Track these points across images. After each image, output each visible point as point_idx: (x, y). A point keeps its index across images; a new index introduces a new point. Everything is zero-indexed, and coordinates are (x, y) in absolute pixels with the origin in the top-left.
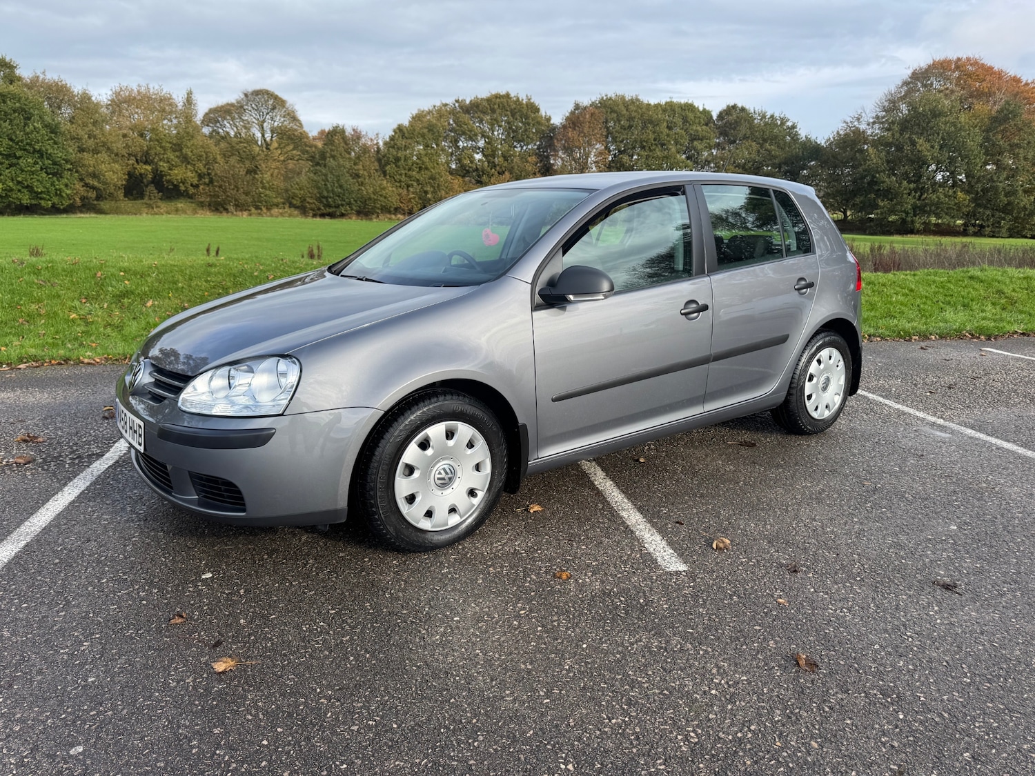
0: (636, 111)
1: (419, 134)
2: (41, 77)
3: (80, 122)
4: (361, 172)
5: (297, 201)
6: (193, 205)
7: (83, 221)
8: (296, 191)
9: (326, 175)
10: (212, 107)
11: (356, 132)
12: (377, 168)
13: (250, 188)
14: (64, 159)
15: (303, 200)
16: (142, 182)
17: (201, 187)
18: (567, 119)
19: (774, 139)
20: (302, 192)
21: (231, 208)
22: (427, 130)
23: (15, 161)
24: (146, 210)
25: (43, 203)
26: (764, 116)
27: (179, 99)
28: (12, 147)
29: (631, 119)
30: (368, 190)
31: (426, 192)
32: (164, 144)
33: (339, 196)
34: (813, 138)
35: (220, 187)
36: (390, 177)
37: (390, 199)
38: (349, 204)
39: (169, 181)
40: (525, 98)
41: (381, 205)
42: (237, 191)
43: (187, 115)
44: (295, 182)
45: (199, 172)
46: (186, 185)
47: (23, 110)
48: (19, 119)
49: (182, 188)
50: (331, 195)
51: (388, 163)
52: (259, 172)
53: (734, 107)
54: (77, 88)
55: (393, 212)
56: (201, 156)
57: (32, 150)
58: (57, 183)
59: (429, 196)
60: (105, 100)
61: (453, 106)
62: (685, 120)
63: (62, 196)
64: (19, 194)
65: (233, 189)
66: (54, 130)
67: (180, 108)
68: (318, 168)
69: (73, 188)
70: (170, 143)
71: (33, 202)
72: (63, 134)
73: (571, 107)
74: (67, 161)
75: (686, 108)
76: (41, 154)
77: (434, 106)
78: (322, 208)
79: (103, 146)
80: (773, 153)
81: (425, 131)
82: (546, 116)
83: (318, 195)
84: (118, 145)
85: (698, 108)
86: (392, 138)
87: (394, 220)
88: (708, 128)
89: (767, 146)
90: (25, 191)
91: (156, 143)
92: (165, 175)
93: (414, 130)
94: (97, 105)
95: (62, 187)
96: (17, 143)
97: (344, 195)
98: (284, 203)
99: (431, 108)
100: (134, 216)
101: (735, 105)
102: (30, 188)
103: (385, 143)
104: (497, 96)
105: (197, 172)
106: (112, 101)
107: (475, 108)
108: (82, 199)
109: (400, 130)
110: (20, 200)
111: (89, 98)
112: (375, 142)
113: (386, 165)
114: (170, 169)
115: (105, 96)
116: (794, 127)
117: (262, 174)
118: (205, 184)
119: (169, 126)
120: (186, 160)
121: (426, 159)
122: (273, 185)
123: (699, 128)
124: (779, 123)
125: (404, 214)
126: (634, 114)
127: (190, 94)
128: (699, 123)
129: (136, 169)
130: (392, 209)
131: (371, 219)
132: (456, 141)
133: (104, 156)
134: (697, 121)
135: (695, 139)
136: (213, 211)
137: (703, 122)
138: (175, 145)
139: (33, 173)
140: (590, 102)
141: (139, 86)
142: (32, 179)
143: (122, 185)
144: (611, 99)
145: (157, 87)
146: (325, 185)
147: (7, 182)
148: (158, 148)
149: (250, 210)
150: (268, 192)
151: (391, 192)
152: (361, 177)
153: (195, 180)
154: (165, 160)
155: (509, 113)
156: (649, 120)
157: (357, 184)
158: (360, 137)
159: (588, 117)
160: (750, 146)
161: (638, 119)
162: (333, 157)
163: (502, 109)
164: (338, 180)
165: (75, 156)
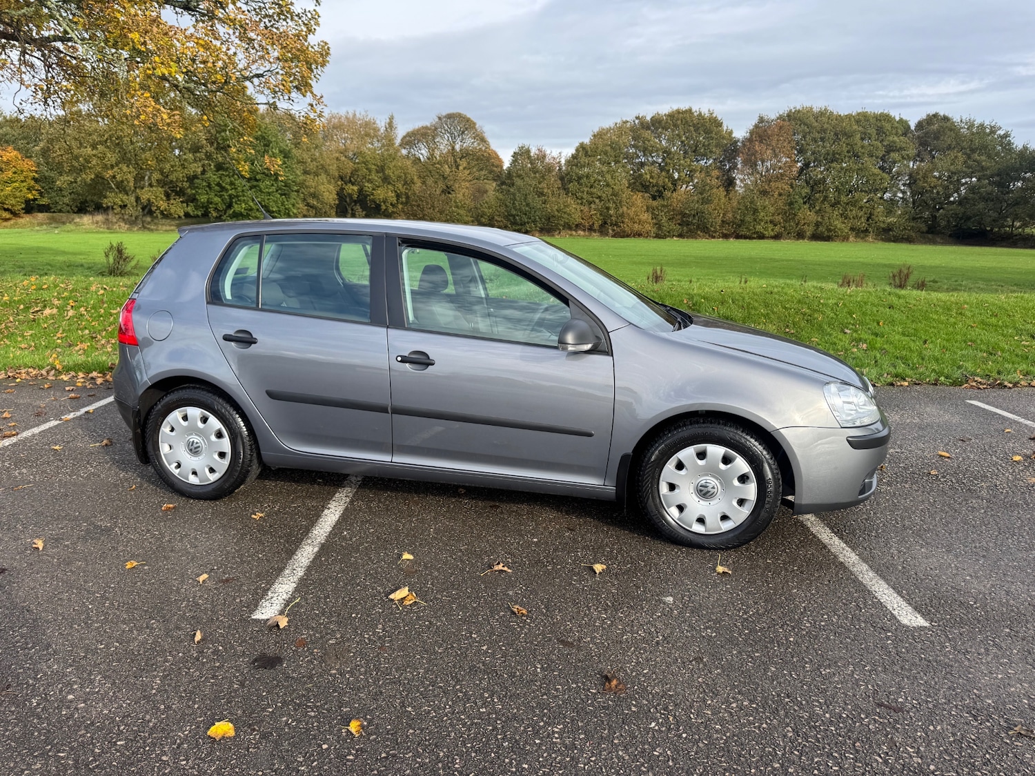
0: (828, 123)
1: (601, 151)
3: (305, 147)
4: (545, 191)
5: (485, 219)
8: (486, 210)
9: (513, 194)
10: (410, 131)
11: (541, 151)
12: (560, 186)
13: (445, 207)
14: (293, 182)
15: (490, 217)
16: (346, 202)
17: (399, 206)
18: (752, 133)
19: (984, 148)
20: (491, 211)
23: (255, 183)
26: (972, 125)
27: (381, 124)
29: (825, 131)
30: (552, 207)
31: (608, 209)
32: (370, 166)
33: (526, 214)
35: (418, 206)
36: (572, 194)
37: (573, 216)
38: (534, 222)
39: (372, 201)
40: (707, 112)
41: (564, 222)
42: (433, 209)
43: (391, 142)
44: (484, 201)
45: (399, 192)
46: (387, 204)
47: (263, 138)
49: (383, 207)
50: (519, 213)
51: (570, 181)
52: (452, 192)
53: (935, 115)
55: (574, 228)
56: (400, 177)
58: (286, 203)
59: (611, 212)
61: (633, 123)
62: (880, 131)
64: (257, 213)
65: (430, 208)
67: (382, 132)
68: (503, 187)
69: (298, 208)
70: (375, 165)
73: (755, 121)
74: (295, 183)
75: (882, 119)
77: (616, 124)
78: (510, 226)
79: (321, 169)
80: (984, 163)
81: (608, 148)
82: (727, 130)
83: (506, 214)
84: (333, 169)
85: (894, 118)
86: (574, 157)
87: (574, 236)
88: (906, 138)
89: (976, 156)
91: (363, 165)
92: (369, 195)
93: (597, 148)
94: (318, 131)
95: (290, 206)
97: (530, 213)
99: (612, 126)
101: (937, 114)
103: (568, 162)
104: (678, 112)
105: (396, 192)
107: (657, 124)
109: (582, 148)
112: (558, 160)
113: (568, 183)
114: (373, 189)
116: (1006, 135)
117: (456, 193)
118: (403, 203)
119: (372, 147)
120: (386, 180)
121: (608, 176)
122: (464, 204)
123: (896, 138)
124: (988, 131)
125: (584, 230)
126: (826, 126)
127: (391, 118)
128: (896, 134)
129: (344, 189)
130: (574, 226)
131: (553, 235)
133: (323, 177)
134: (894, 131)
135: (893, 151)
137: (900, 132)
138: (379, 166)
139: (269, 194)
140: (778, 115)
141: (347, 113)
142: (268, 199)
143: (335, 204)
144: (799, 111)
145: (363, 113)
146: (514, 203)
147: (249, 203)
148: (365, 170)
150: (460, 211)
151: (574, 210)
152: (544, 195)
153: (394, 200)
154: (370, 181)
155: (692, 128)
156: (841, 131)
157: (541, 202)
158: (544, 156)
159: (776, 130)
160: (956, 157)
161: (831, 130)
162: (519, 176)
163: (684, 125)
164: (525, 199)
165: (301, 178)
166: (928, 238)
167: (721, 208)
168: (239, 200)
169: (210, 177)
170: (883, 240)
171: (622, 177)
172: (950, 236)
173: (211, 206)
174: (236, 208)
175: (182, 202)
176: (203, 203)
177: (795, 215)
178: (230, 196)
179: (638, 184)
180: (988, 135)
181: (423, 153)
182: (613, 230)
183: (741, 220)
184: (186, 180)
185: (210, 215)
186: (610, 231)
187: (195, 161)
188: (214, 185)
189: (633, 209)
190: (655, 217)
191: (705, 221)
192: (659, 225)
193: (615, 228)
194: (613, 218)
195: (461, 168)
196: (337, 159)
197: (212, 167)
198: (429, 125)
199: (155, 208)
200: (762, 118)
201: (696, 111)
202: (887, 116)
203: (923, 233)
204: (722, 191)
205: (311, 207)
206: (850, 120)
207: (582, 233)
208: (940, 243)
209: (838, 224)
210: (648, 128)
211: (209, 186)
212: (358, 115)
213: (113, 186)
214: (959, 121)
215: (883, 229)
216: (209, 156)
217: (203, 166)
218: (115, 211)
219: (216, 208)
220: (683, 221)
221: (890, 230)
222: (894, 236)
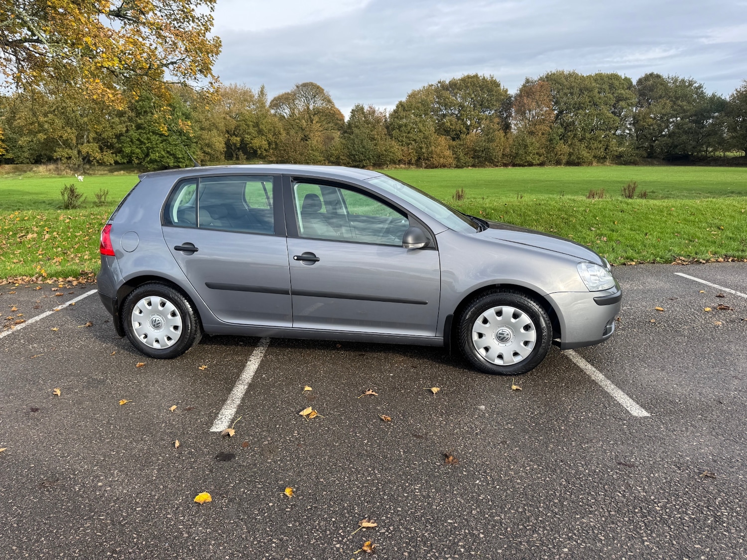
0: (575, 82)
1: (414, 107)
3: (200, 111)
4: (376, 137)
8: (334, 152)
9: (353, 140)
10: (276, 96)
11: (372, 108)
12: (386, 133)
13: (304, 150)
15: (338, 158)
16: (232, 149)
17: (271, 150)
18: (521, 90)
19: (685, 97)
20: (337, 152)
23: (165, 138)
26: (676, 80)
27: (256, 92)
29: (572, 88)
30: (381, 149)
31: (421, 148)
32: (248, 123)
33: (362, 154)
34: (718, 94)
35: (285, 150)
36: (395, 138)
37: (396, 154)
38: (369, 159)
39: (252, 148)
40: (489, 77)
41: (391, 159)
42: (296, 153)
43: (263, 105)
44: (332, 146)
45: (270, 141)
46: (262, 149)
49: (259, 152)
50: (358, 153)
51: (393, 129)
52: (309, 140)
53: (651, 75)
55: (398, 163)
56: (271, 130)
59: (424, 150)
61: (436, 86)
62: (612, 86)
64: (168, 159)
65: (293, 152)
67: (256, 98)
68: (346, 135)
70: (252, 122)
73: (523, 82)
75: (612, 78)
77: (424, 87)
78: (351, 162)
79: (213, 126)
80: (685, 107)
81: (420, 105)
82: (503, 89)
83: (348, 154)
84: (222, 126)
85: (621, 77)
86: (395, 112)
87: (398, 168)
88: (630, 91)
89: (679, 102)
90: (171, 157)
91: (243, 122)
92: (248, 144)
93: (412, 105)
97: (366, 153)
98: (324, 160)
99: (421, 89)
101: (652, 73)
102: (174, 156)
103: (391, 115)
104: (468, 77)
105: (268, 140)
107: (453, 86)
109: (401, 105)
110: (168, 163)
112: (384, 114)
113: (392, 131)
114: (251, 139)
116: (700, 87)
117: (311, 140)
120: (260, 132)
122: (318, 148)
123: (623, 91)
124: (687, 84)
125: (405, 164)
126: (573, 84)
127: (263, 88)
128: (623, 88)
129: (230, 140)
130: (397, 161)
131: (383, 169)
133: (215, 132)
134: (621, 87)
135: (621, 100)
137: (626, 87)
138: (255, 123)
139: (176, 145)
140: (539, 77)
141: (231, 84)
142: (175, 149)
143: (224, 151)
144: (554, 74)
145: (242, 85)
146: (353, 146)
147: (161, 152)
148: (245, 126)
150: (315, 153)
151: (397, 149)
152: (375, 140)
153: (267, 147)
154: (249, 134)
155: (478, 89)
156: (584, 88)
157: (373, 145)
158: (374, 112)
159: (538, 88)
160: (665, 103)
161: (577, 87)
162: (356, 127)
163: (473, 86)
164: (362, 143)
165: (199, 133)
166: (648, 162)
167: (501, 145)
168: (155, 151)
169: (132, 135)
170: (616, 164)
171: (430, 125)
172: (664, 159)
173: (133, 155)
174: (152, 156)
175: (112, 153)
176: (128, 154)
177: (554, 148)
178: (147, 148)
179: (443, 130)
180: (688, 87)
181: (286, 112)
182: (426, 163)
183: (516, 153)
184: (114, 137)
185: (133, 162)
186: (424, 164)
187: (121, 123)
188: (135, 141)
189: (439, 148)
190: (455, 153)
191: (491, 154)
192: (458, 159)
193: (427, 161)
194: (425, 155)
195: (314, 122)
196: (224, 118)
197: (133, 127)
198: (290, 92)
199: (93, 158)
200: (528, 79)
201: (481, 76)
202: (616, 76)
203: (644, 158)
204: (501, 134)
205: (207, 154)
206: (590, 79)
207: (403, 166)
208: (656, 164)
209: (585, 153)
210: (447, 89)
211: (132, 141)
212: (238, 86)
213: (61, 143)
214: (667, 77)
215: (616, 156)
216: (130, 120)
217: (127, 126)
218: (63, 162)
219: (137, 157)
220: (475, 155)
221: (621, 156)
222: (624, 161)
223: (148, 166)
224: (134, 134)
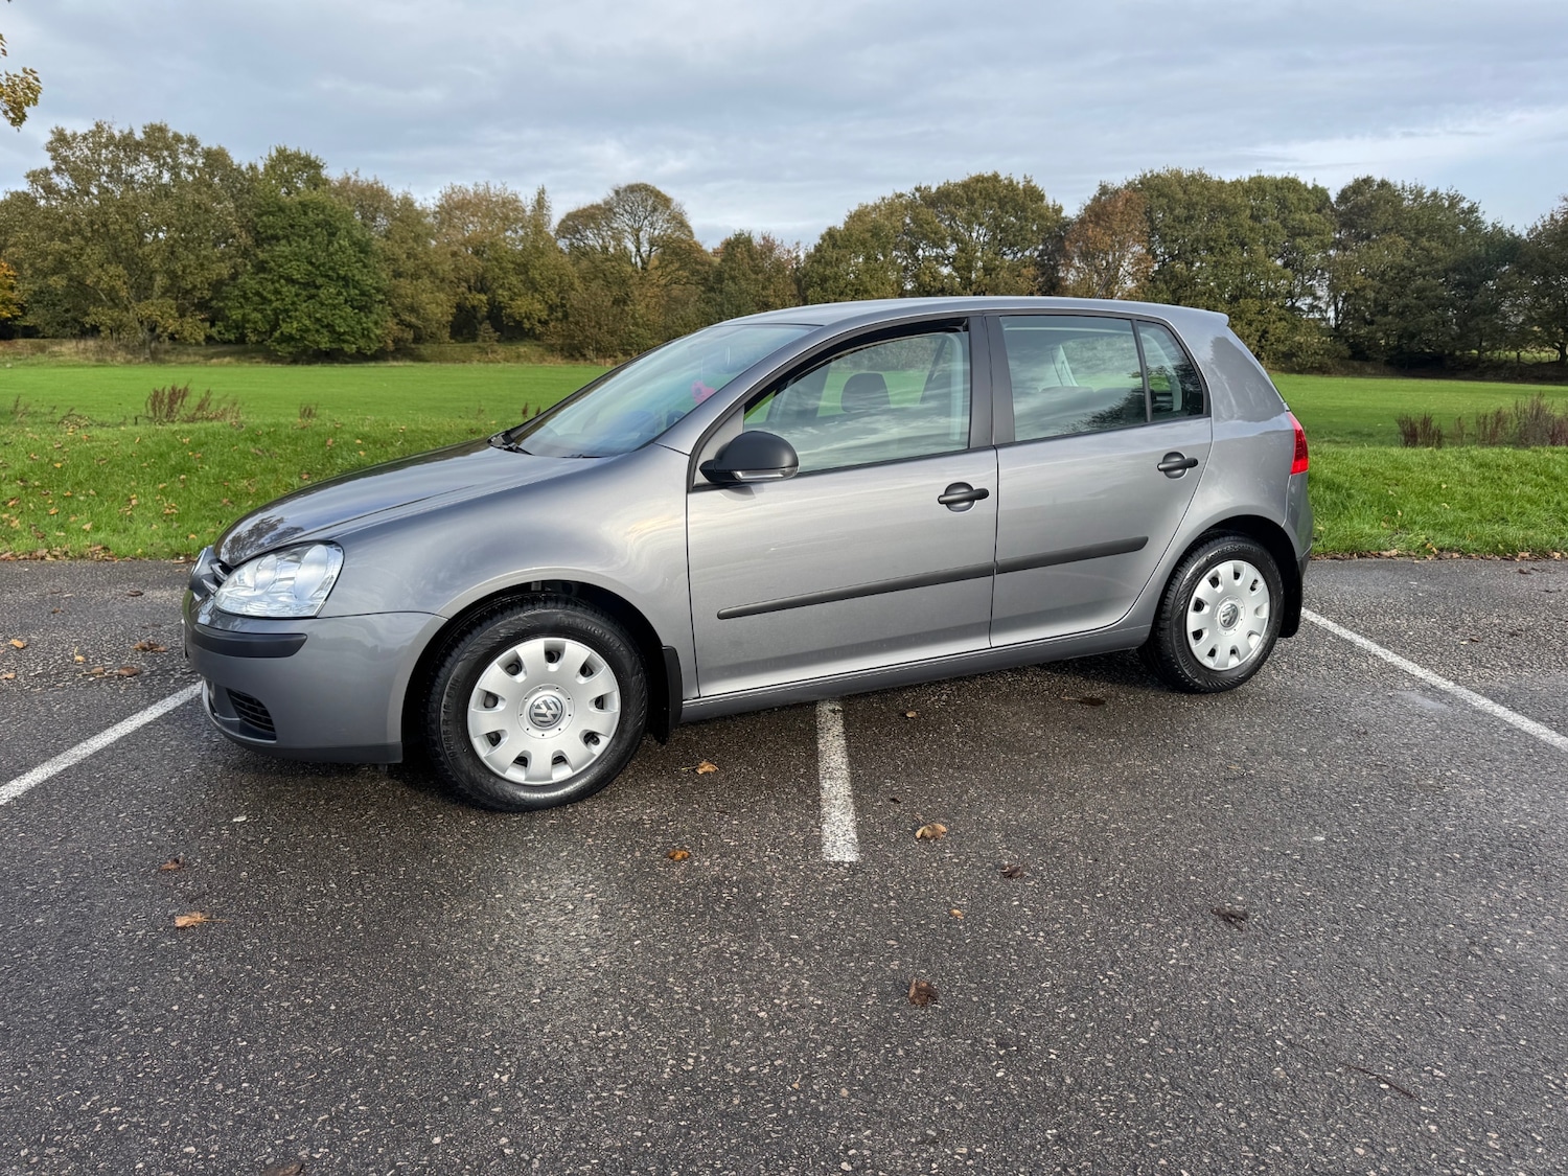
0: (1200, 194)
1: (858, 240)
2: (353, 178)
3: (397, 237)
4: (772, 299)
6: (540, 349)
7: (394, 371)
9: (721, 305)
10: (571, 211)
11: (768, 241)
12: (795, 292)
13: (618, 325)
14: (374, 288)
16: (475, 318)
17: (552, 324)
18: (1088, 209)
19: (1437, 231)
21: (590, 354)
22: (870, 234)
23: (313, 291)
24: (477, 356)
25: (346, 347)
26: (1419, 194)
27: (527, 199)
28: (311, 273)
29: (1190, 206)
32: (504, 264)
34: (1507, 226)
35: (577, 323)
39: (510, 316)
40: (1021, 180)
42: (600, 329)
43: (539, 228)
44: (678, 316)
45: (550, 302)
46: (532, 320)
47: (328, 223)
48: (321, 236)
49: (527, 325)
51: (810, 285)
52: (630, 303)
53: (1367, 181)
54: (396, 191)
56: (553, 280)
57: (335, 276)
58: (364, 320)
60: (432, 206)
61: (912, 197)
62: (1283, 204)
63: (370, 338)
64: (317, 335)
65: (594, 327)
66: (363, 248)
67: (529, 213)
68: (712, 295)
69: (383, 326)
70: (513, 262)
71: (334, 346)
72: (375, 254)
73: (1094, 191)
74: (378, 290)
75: (1285, 185)
76: (346, 281)
77: (883, 199)
79: (425, 269)
80: (1434, 253)
81: (868, 235)
82: (1054, 206)
84: (445, 268)
85: (1305, 185)
86: (818, 249)
88: (1321, 216)
89: (1424, 242)
90: (324, 331)
91: (495, 263)
92: (505, 308)
93: (851, 235)
94: (422, 214)
95: (371, 325)
96: (317, 268)
99: (878, 202)
100: (461, 364)
101: (1369, 178)
102: (330, 327)
103: (808, 256)
104: (979, 179)
105: (547, 302)
106: (440, 207)
107: (943, 199)
108: (396, 341)
109: (831, 236)
110: (318, 343)
111: (411, 205)
112: (795, 254)
113: (807, 289)
114: (512, 299)
115: (432, 201)
116: (1472, 210)
117: (634, 305)
118: (557, 319)
119: (513, 239)
120: (533, 286)
121: (866, 278)
122: (648, 320)
123: (1306, 217)
124: (1447, 204)
126: (1196, 198)
127: (542, 192)
128: (1307, 210)
129: (468, 299)
132: (916, 248)
133: (426, 282)
134: (1302, 206)
135: (1299, 235)
136: (566, 357)
137: (1312, 207)
138: (518, 265)
139: (335, 307)
140: (1126, 182)
141: (476, 185)
142: (333, 315)
143: (447, 322)
144: (1158, 176)
145: (499, 186)
147: (303, 320)
148: (497, 270)
149: (615, 357)
150: (640, 331)
153: (544, 315)
154: (505, 287)
155: (998, 204)
156: (1220, 206)
158: (772, 248)
159: (1121, 205)
160: (1394, 243)
161: (1204, 205)
162: (733, 278)
163: (985, 198)
165: (389, 283)
166: (1353, 368)
168: (290, 317)
169: (245, 283)
170: (1283, 370)
171: (888, 278)
172: (1389, 363)
173: (247, 325)
174: (289, 328)
175: (203, 320)
176: (235, 322)
178: (275, 310)
180: (1445, 210)
184: (207, 286)
185: (247, 339)
187: (221, 259)
188: (251, 295)
196: (454, 254)
197: (249, 267)
198: (601, 203)
199: (161, 329)
200: (1105, 186)
201: (1005, 179)
202: (1292, 182)
203: (1343, 358)
205: (405, 326)
206: (1236, 189)
208: (1370, 374)
210: (932, 204)
211: (244, 296)
212: (492, 189)
213: (104, 297)
214: (1400, 187)
215: (1283, 353)
216: (245, 254)
217: (234, 266)
218: (102, 335)
219: (255, 329)
221: (1294, 355)
222: (1298, 364)
223: (278, 347)
224: (248, 281)
